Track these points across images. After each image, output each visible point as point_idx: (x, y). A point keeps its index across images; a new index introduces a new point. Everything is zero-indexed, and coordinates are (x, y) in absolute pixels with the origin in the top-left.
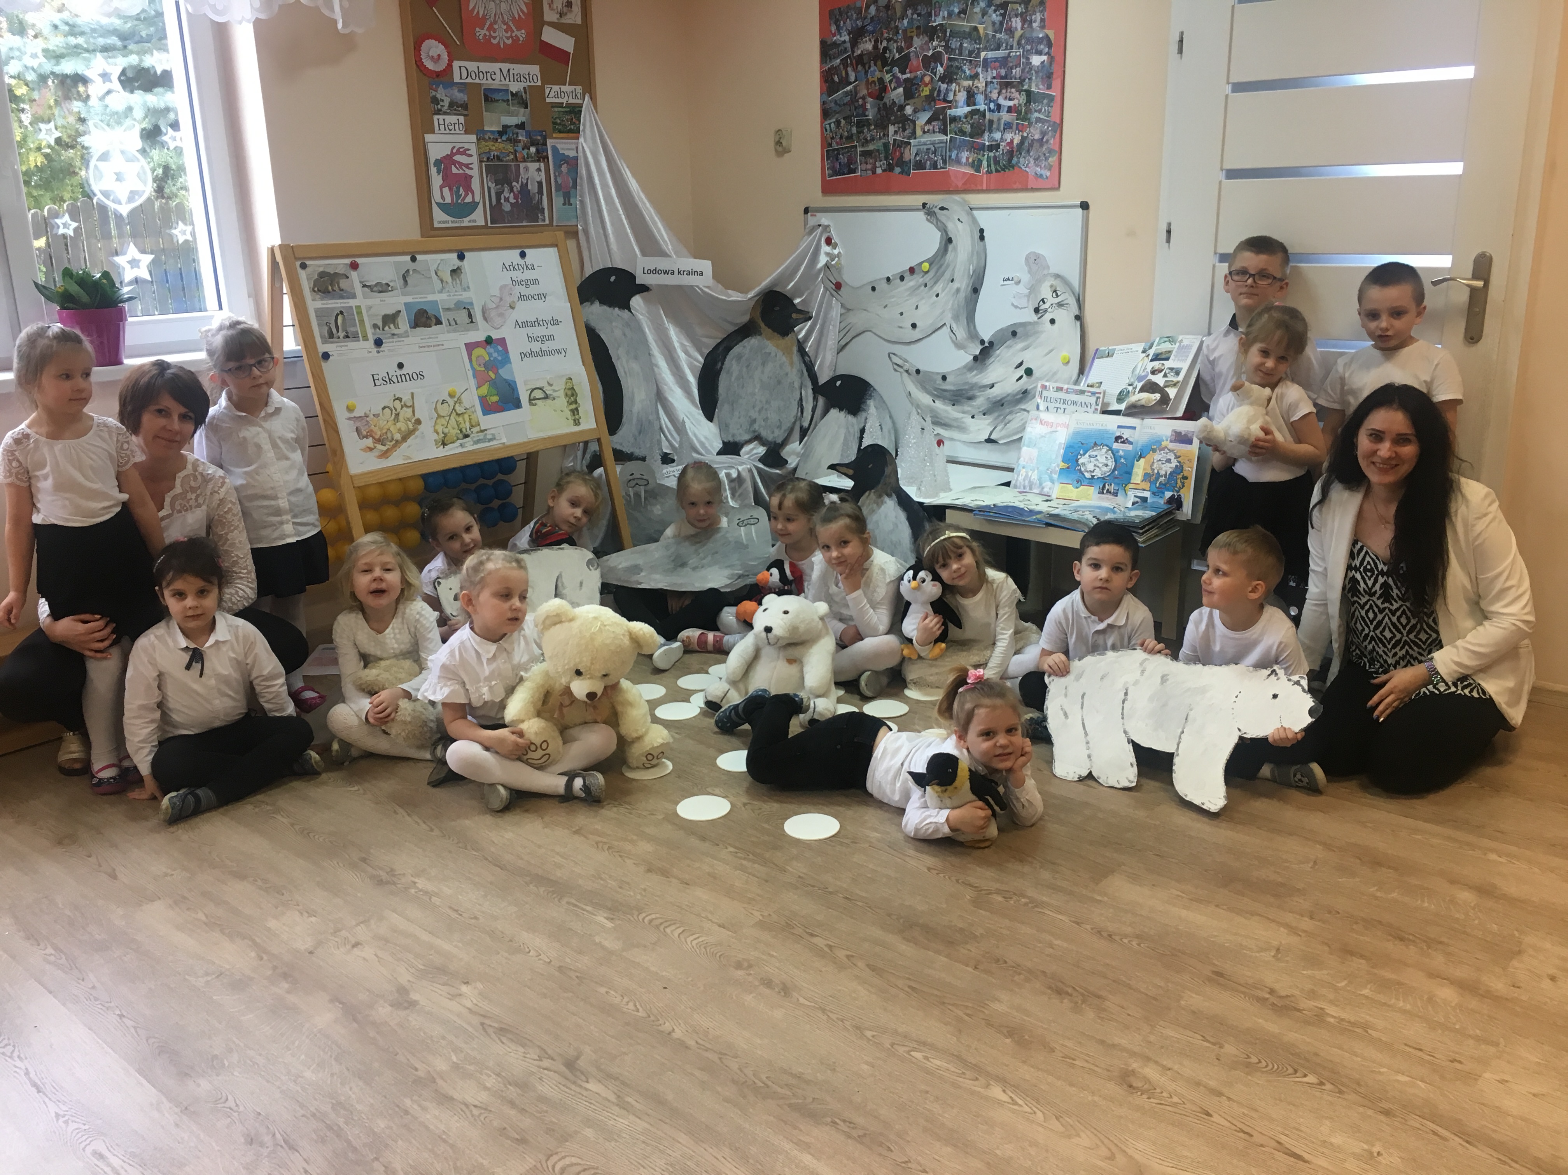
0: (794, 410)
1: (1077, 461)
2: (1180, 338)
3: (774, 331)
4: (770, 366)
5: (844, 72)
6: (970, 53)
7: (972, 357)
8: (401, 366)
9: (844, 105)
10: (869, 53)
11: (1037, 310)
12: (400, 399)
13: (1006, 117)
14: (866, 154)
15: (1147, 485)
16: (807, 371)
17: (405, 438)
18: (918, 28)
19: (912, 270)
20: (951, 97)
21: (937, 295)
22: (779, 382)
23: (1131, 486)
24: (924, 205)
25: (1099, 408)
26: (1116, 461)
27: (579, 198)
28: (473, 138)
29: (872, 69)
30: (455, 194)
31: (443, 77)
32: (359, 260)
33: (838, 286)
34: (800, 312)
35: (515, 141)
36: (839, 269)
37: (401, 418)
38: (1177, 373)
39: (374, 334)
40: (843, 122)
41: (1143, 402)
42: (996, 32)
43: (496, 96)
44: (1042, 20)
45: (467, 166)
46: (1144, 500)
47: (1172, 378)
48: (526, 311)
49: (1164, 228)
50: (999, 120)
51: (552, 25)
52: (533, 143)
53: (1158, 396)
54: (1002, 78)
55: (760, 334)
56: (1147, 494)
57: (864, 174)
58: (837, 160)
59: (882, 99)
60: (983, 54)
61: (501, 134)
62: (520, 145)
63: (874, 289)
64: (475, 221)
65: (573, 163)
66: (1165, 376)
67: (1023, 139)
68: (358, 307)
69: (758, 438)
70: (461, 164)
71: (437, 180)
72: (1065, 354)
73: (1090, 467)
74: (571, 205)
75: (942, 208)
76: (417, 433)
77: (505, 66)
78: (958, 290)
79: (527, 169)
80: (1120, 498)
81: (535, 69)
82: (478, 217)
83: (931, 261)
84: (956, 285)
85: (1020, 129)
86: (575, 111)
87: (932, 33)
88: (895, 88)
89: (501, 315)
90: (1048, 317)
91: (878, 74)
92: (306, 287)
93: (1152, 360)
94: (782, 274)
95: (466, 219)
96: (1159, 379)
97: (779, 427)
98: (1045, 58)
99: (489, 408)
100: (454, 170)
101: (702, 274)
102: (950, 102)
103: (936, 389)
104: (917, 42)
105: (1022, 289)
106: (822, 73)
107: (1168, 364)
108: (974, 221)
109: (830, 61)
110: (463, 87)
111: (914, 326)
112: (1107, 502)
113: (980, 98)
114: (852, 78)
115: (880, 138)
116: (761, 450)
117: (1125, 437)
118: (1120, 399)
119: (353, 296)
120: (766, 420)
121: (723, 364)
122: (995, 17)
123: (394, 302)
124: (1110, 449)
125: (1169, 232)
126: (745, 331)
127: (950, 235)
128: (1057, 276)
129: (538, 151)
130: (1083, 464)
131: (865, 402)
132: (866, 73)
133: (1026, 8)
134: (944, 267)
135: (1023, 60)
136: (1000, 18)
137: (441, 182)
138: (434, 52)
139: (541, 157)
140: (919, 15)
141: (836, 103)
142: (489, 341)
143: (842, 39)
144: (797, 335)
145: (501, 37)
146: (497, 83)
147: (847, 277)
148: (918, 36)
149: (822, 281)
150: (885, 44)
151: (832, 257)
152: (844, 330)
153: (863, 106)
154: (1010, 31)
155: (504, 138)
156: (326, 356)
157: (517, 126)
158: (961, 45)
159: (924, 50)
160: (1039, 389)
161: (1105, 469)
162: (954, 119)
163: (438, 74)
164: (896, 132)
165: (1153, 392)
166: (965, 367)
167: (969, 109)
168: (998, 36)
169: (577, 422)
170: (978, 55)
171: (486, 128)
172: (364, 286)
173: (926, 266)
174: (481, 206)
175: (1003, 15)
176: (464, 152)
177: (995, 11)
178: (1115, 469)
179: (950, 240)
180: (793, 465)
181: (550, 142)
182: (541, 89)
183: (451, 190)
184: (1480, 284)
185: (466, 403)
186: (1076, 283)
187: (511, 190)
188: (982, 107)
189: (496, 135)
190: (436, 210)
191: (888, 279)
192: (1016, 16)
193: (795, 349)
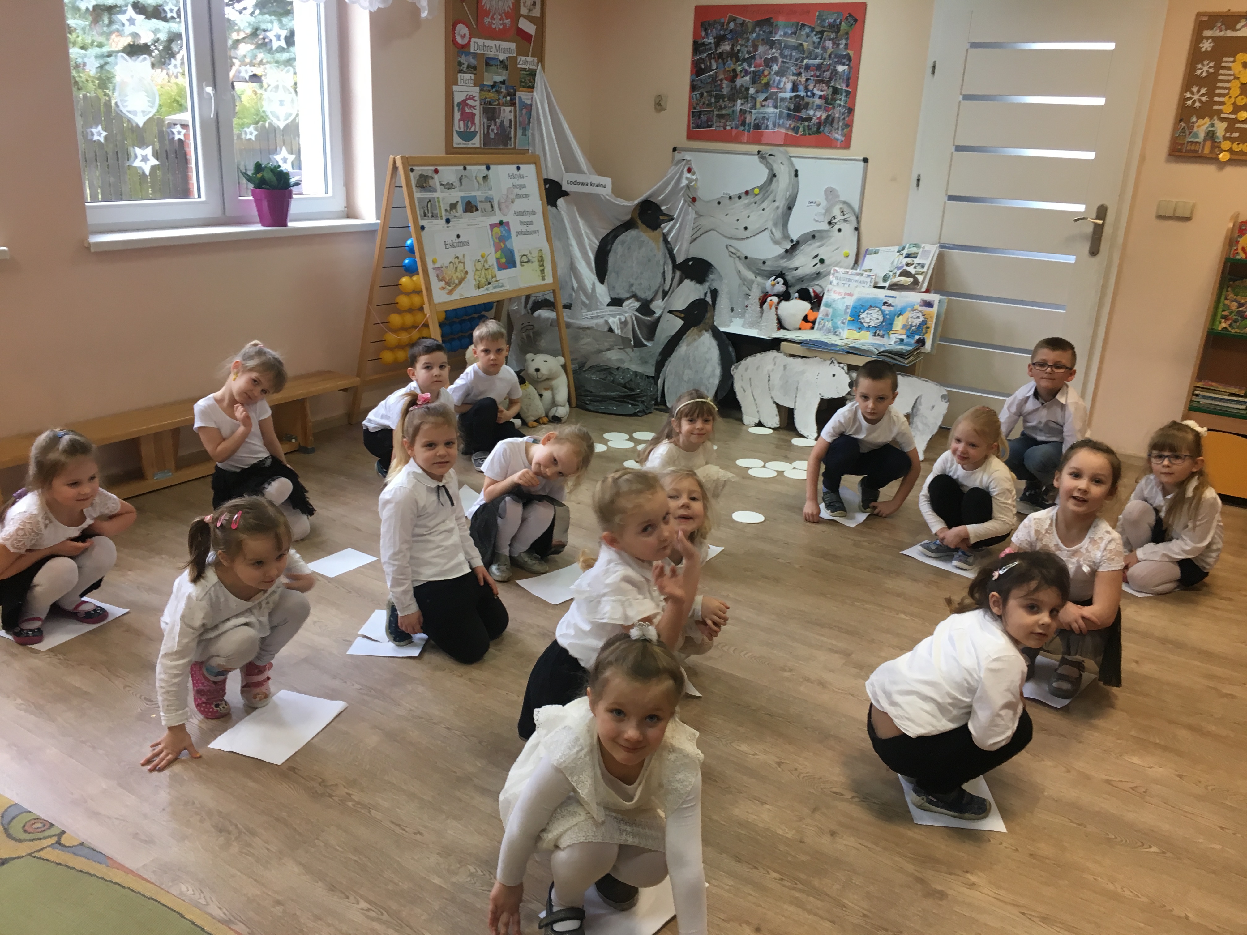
0: (659, 279)
1: (859, 316)
2: (923, 245)
3: (648, 226)
4: (644, 249)
5: (708, 64)
6: (797, 60)
7: (784, 250)
8: (458, 236)
9: (707, 83)
10: (728, 53)
11: (830, 223)
12: (457, 257)
13: (817, 101)
14: (720, 116)
15: (904, 332)
16: (669, 253)
17: (460, 283)
18: (763, 40)
19: (747, 193)
20: (782, 85)
21: (763, 210)
22: (649, 261)
23: (892, 332)
24: (759, 152)
25: (872, 284)
26: (884, 317)
27: (531, 131)
28: (477, 89)
29: (729, 62)
30: (466, 125)
31: (464, 49)
32: (439, 168)
33: (694, 200)
34: (665, 215)
35: (498, 92)
36: (696, 190)
37: (458, 269)
38: (923, 266)
39: (446, 215)
40: (705, 94)
41: (902, 283)
42: (816, 48)
43: (491, 62)
44: (846, 44)
45: (474, 107)
46: (902, 340)
47: (919, 269)
48: (520, 205)
49: (916, 178)
50: (813, 103)
51: (526, 17)
52: (509, 94)
53: (911, 280)
54: (817, 77)
55: (638, 228)
56: (904, 337)
57: (718, 129)
58: (699, 118)
59: (734, 82)
60: (805, 61)
61: (493, 87)
62: (502, 95)
63: (719, 203)
64: (474, 144)
65: (529, 107)
66: (915, 267)
67: (828, 116)
68: (438, 198)
69: (635, 296)
70: (471, 106)
71: (457, 115)
72: (846, 251)
73: (867, 320)
74: (526, 135)
75: (771, 155)
76: (466, 280)
77: (497, 43)
78: (778, 208)
79: (504, 110)
80: (885, 339)
81: (513, 46)
82: (477, 142)
83: (761, 188)
84: (777, 204)
85: (826, 109)
86: (532, 74)
87: (772, 44)
88: (744, 77)
89: (507, 207)
90: (837, 227)
91: (733, 66)
92: (413, 183)
93: (905, 257)
94: (657, 190)
95: (470, 142)
96: (911, 269)
97: (649, 289)
98: (846, 67)
99: (502, 267)
100: (467, 110)
101: (605, 186)
102: (781, 88)
103: (758, 269)
104: (761, 49)
105: (821, 210)
106: (693, 61)
107: (916, 261)
108: (792, 164)
109: (700, 54)
110: (475, 55)
111: (746, 228)
112: (878, 341)
113: (801, 88)
114: (714, 67)
115: (731, 107)
116: (637, 305)
117: (889, 302)
118: (885, 279)
119: (435, 191)
120: (641, 284)
121: (611, 247)
122: (816, 39)
123: (455, 195)
124: (880, 309)
125: (919, 180)
126: (628, 226)
127: (775, 172)
128: (845, 203)
129: (511, 100)
130: (863, 318)
131: (708, 276)
132: (724, 64)
133: (837, 36)
134: (769, 192)
135: (831, 67)
136: (818, 40)
137: (459, 117)
138: (462, 33)
139: (512, 103)
140: (764, 32)
141: (701, 82)
142: (501, 223)
143: (709, 41)
144: (663, 230)
145: (497, 24)
146: (491, 54)
147: (701, 194)
148: (762, 45)
149: (683, 195)
150: (739, 47)
151: (690, 181)
152: (696, 229)
153: (721, 85)
154: (825, 49)
155: (494, 90)
156: (423, 228)
157: (501, 82)
158: (791, 54)
159: (766, 54)
160: (832, 272)
161: (878, 321)
162: (783, 100)
163: (463, 46)
164: (742, 104)
165: (908, 277)
166: (779, 256)
167: (794, 94)
168: (816, 51)
169: (543, 279)
170: (802, 62)
171: (485, 83)
172: (441, 185)
173: (757, 191)
174: (479, 133)
175: (821, 38)
176: (472, 98)
177: (816, 35)
178: (883, 322)
179: (775, 176)
180: (657, 315)
181: (518, 93)
182: (516, 58)
183: (464, 122)
184: (1100, 222)
185: (490, 263)
186: (856, 207)
187: (495, 125)
188: (802, 94)
189: (490, 88)
190: (455, 135)
191: (730, 198)
192: (830, 40)
193: (661, 239)
